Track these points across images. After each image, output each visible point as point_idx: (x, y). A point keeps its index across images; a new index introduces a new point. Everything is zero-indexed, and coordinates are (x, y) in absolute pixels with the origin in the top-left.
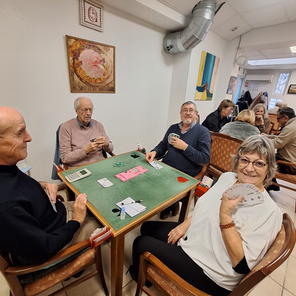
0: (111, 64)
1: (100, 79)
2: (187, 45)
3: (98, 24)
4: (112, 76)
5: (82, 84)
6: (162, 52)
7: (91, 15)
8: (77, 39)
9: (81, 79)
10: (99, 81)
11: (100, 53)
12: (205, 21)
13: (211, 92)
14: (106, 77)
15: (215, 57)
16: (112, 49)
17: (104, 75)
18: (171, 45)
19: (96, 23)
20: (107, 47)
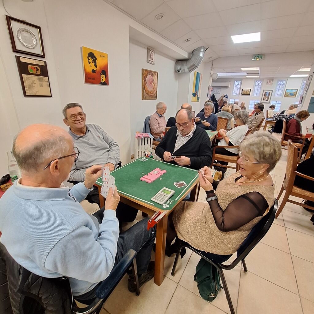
0: (156, 82)
1: (152, 91)
2: (190, 69)
3: (153, 61)
4: (156, 89)
5: (146, 95)
6: (174, 72)
7: (151, 56)
8: (146, 70)
9: (146, 92)
10: (152, 93)
11: (153, 77)
12: (200, 58)
13: (199, 97)
14: (154, 90)
15: (200, 74)
16: (157, 73)
17: (153, 89)
18: (180, 68)
19: (152, 61)
20: (155, 72)
